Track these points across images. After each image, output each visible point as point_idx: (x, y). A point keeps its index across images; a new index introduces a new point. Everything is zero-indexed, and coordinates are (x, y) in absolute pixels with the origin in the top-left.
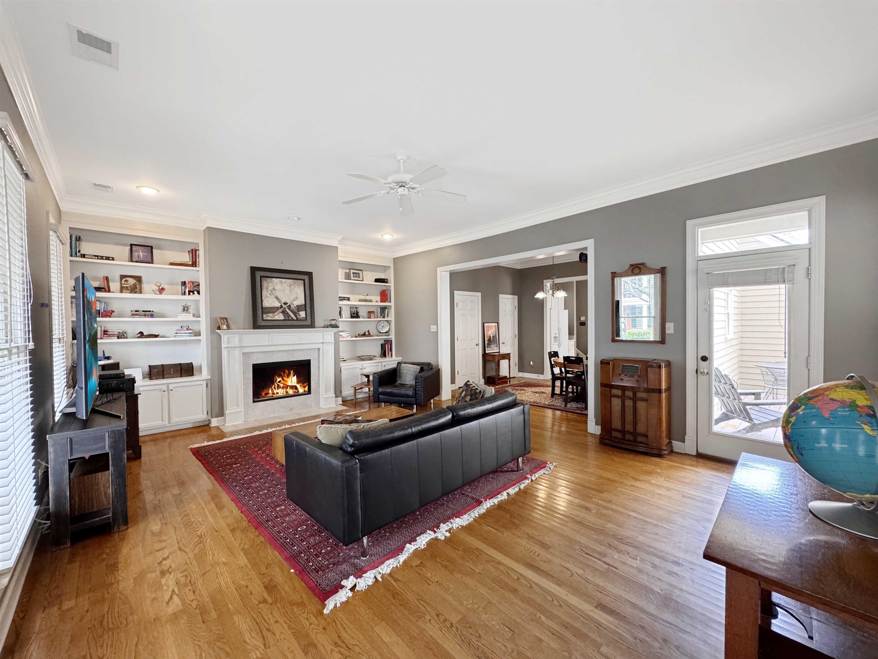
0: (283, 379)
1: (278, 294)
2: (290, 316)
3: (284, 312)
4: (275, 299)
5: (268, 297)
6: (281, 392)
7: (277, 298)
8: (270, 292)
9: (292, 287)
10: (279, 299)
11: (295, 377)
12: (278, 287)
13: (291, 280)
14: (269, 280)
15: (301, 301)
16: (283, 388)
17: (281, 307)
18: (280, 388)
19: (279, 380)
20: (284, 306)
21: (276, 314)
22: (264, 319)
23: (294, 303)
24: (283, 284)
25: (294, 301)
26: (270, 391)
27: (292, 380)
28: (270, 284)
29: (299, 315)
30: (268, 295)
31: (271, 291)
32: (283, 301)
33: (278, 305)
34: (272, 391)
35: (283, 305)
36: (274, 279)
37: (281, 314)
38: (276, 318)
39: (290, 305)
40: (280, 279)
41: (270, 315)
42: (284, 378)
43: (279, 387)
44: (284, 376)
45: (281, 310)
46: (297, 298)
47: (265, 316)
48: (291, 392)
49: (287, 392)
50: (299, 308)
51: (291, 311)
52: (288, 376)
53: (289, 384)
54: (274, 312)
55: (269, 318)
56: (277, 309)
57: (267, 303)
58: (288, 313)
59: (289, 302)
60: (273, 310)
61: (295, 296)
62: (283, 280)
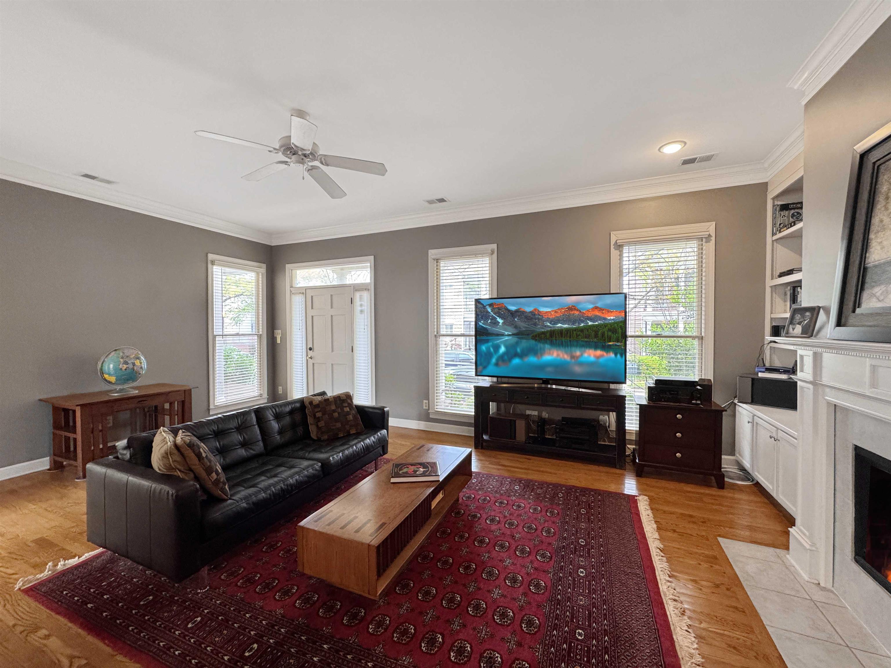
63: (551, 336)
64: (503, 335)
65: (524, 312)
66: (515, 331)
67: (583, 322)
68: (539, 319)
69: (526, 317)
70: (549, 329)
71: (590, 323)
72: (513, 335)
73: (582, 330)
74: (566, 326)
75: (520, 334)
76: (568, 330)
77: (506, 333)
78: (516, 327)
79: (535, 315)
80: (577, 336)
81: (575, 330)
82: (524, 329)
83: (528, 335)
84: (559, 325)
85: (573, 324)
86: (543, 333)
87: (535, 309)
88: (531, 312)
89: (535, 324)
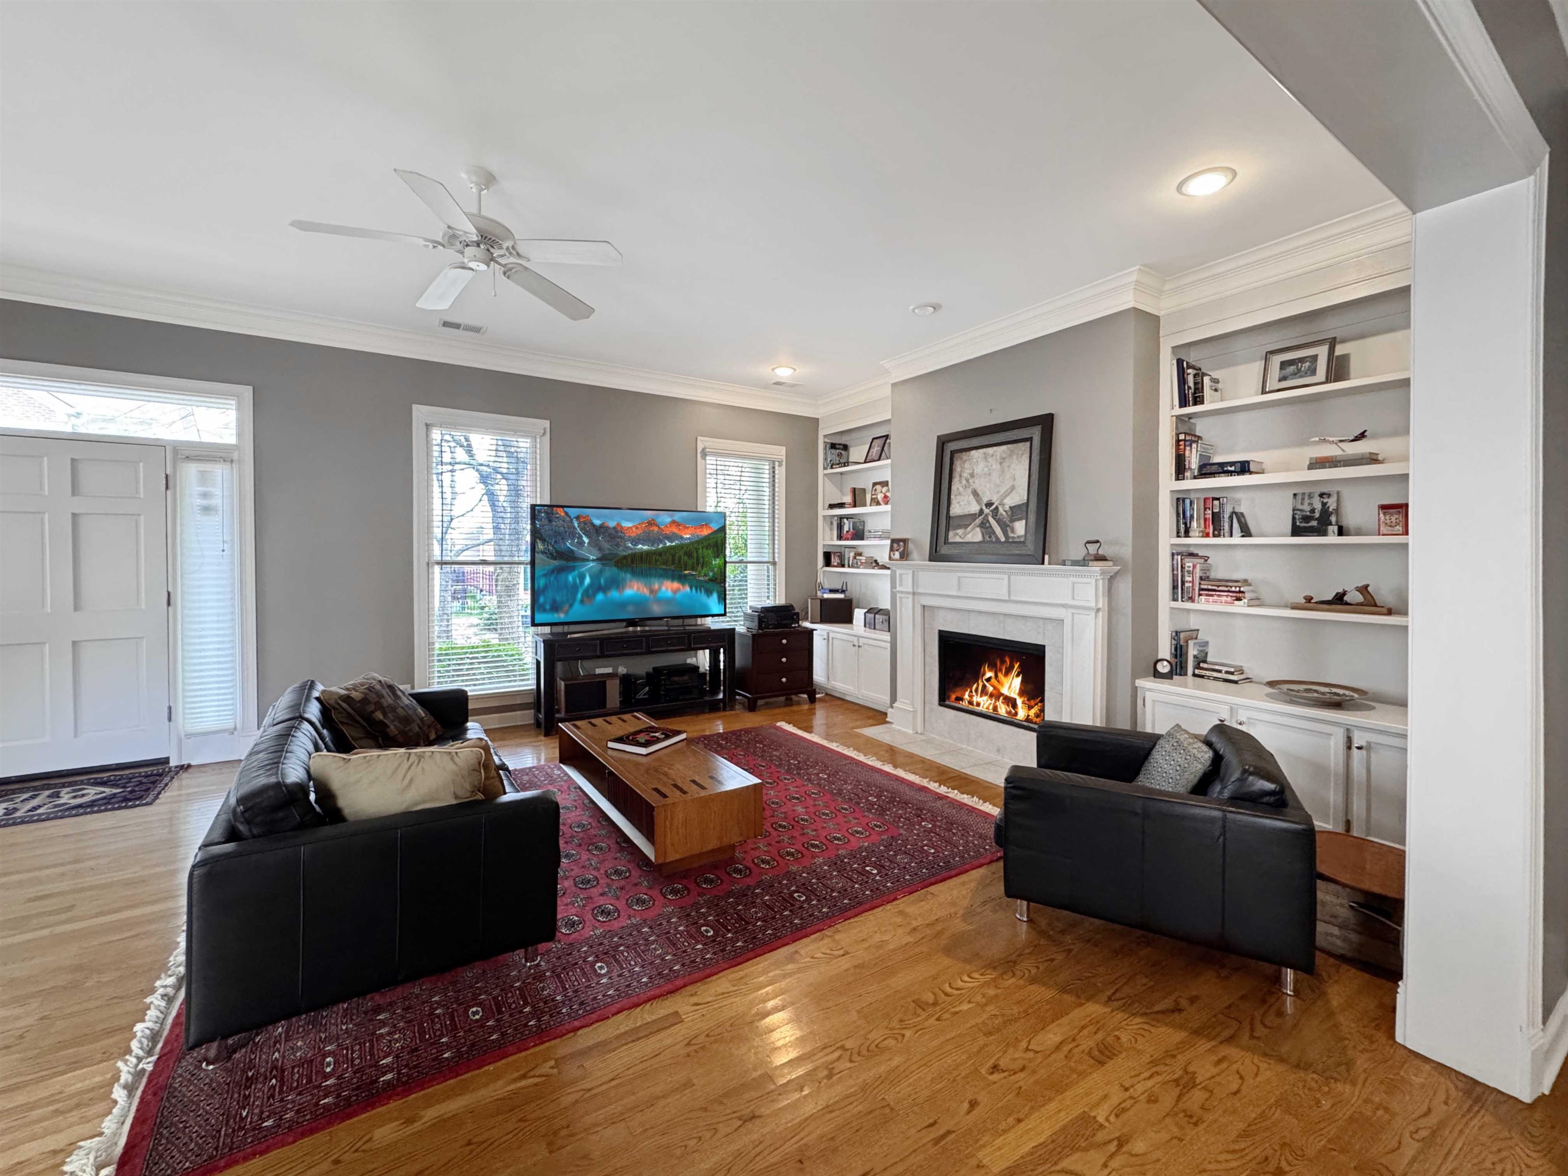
0: (996, 676)
1: (977, 484)
2: (994, 533)
3: (984, 525)
4: (971, 497)
5: (960, 494)
6: (985, 703)
7: (975, 494)
8: (964, 482)
9: (1006, 464)
10: (978, 495)
11: (1020, 679)
12: (980, 468)
13: (1004, 447)
14: (965, 456)
15: (1019, 496)
16: (991, 696)
17: (981, 511)
18: (986, 694)
19: (989, 674)
20: (986, 511)
21: (969, 529)
22: (950, 540)
23: (1005, 501)
24: (990, 460)
25: (1005, 497)
26: (966, 696)
27: (1012, 685)
28: (967, 465)
29: (1013, 531)
30: (961, 489)
31: (967, 481)
32: (985, 500)
33: (974, 508)
34: (971, 696)
35: (984, 508)
36: (973, 452)
37: (978, 529)
38: (970, 538)
39: (997, 508)
40: (984, 450)
41: (960, 531)
42: (1000, 675)
43: (984, 692)
44: (1001, 670)
45: (978, 521)
46: (1013, 488)
47: (951, 534)
48: (1003, 710)
49: (995, 709)
50: (1017, 512)
51: (998, 521)
52: (1008, 672)
53: (1005, 691)
54: (966, 526)
55: (958, 539)
56: (973, 517)
57: (957, 505)
58: (991, 527)
59: (995, 500)
60: (966, 520)
61: (1008, 485)
62: (990, 450)
63: (632, 562)
64: (588, 560)
65: (608, 527)
66: (599, 555)
67: (661, 541)
68: (621, 538)
69: (609, 535)
70: (630, 552)
71: (668, 544)
72: (598, 559)
73: (659, 553)
74: (646, 547)
75: (603, 559)
76: (648, 554)
77: (591, 557)
78: (600, 549)
79: (617, 532)
80: (657, 561)
81: (654, 553)
82: (607, 552)
83: (611, 560)
84: (640, 546)
85: (652, 545)
86: (625, 557)
87: (618, 524)
88: (614, 528)
89: (618, 545)
